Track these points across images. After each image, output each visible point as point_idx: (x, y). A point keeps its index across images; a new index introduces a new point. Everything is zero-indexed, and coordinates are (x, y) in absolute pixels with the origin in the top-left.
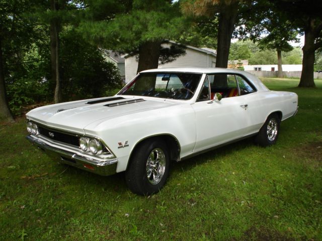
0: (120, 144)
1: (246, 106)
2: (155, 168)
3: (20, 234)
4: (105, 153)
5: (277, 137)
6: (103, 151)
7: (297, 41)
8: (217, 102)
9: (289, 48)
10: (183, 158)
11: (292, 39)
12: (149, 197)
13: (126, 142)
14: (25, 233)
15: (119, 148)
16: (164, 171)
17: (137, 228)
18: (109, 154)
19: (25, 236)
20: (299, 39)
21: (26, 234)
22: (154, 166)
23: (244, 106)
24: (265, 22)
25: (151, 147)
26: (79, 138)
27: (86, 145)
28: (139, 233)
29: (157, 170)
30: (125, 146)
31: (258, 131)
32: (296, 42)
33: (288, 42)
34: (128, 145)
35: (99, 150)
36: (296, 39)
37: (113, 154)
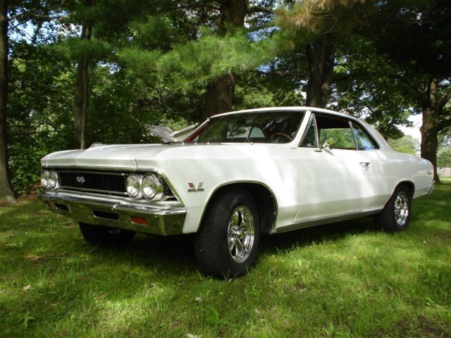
0: (191, 185)
1: (367, 164)
2: (239, 236)
3: (21, 319)
4: (168, 197)
5: (409, 219)
6: (165, 194)
7: (409, 124)
8: (327, 151)
9: (398, 134)
10: (280, 228)
11: (401, 122)
12: (230, 280)
13: (201, 184)
14: (30, 315)
15: (189, 191)
16: (252, 243)
17: (217, 314)
18: (174, 199)
19: (30, 321)
20: (412, 123)
21: (32, 318)
22: (238, 233)
23: (364, 165)
24: (365, 99)
25: (235, 201)
26: (127, 177)
27: (137, 186)
28: (221, 321)
29: (241, 240)
30: (199, 190)
31: (381, 207)
32: (407, 126)
33: (397, 126)
34: (203, 190)
35: (158, 192)
36: (407, 122)
37: (181, 200)
